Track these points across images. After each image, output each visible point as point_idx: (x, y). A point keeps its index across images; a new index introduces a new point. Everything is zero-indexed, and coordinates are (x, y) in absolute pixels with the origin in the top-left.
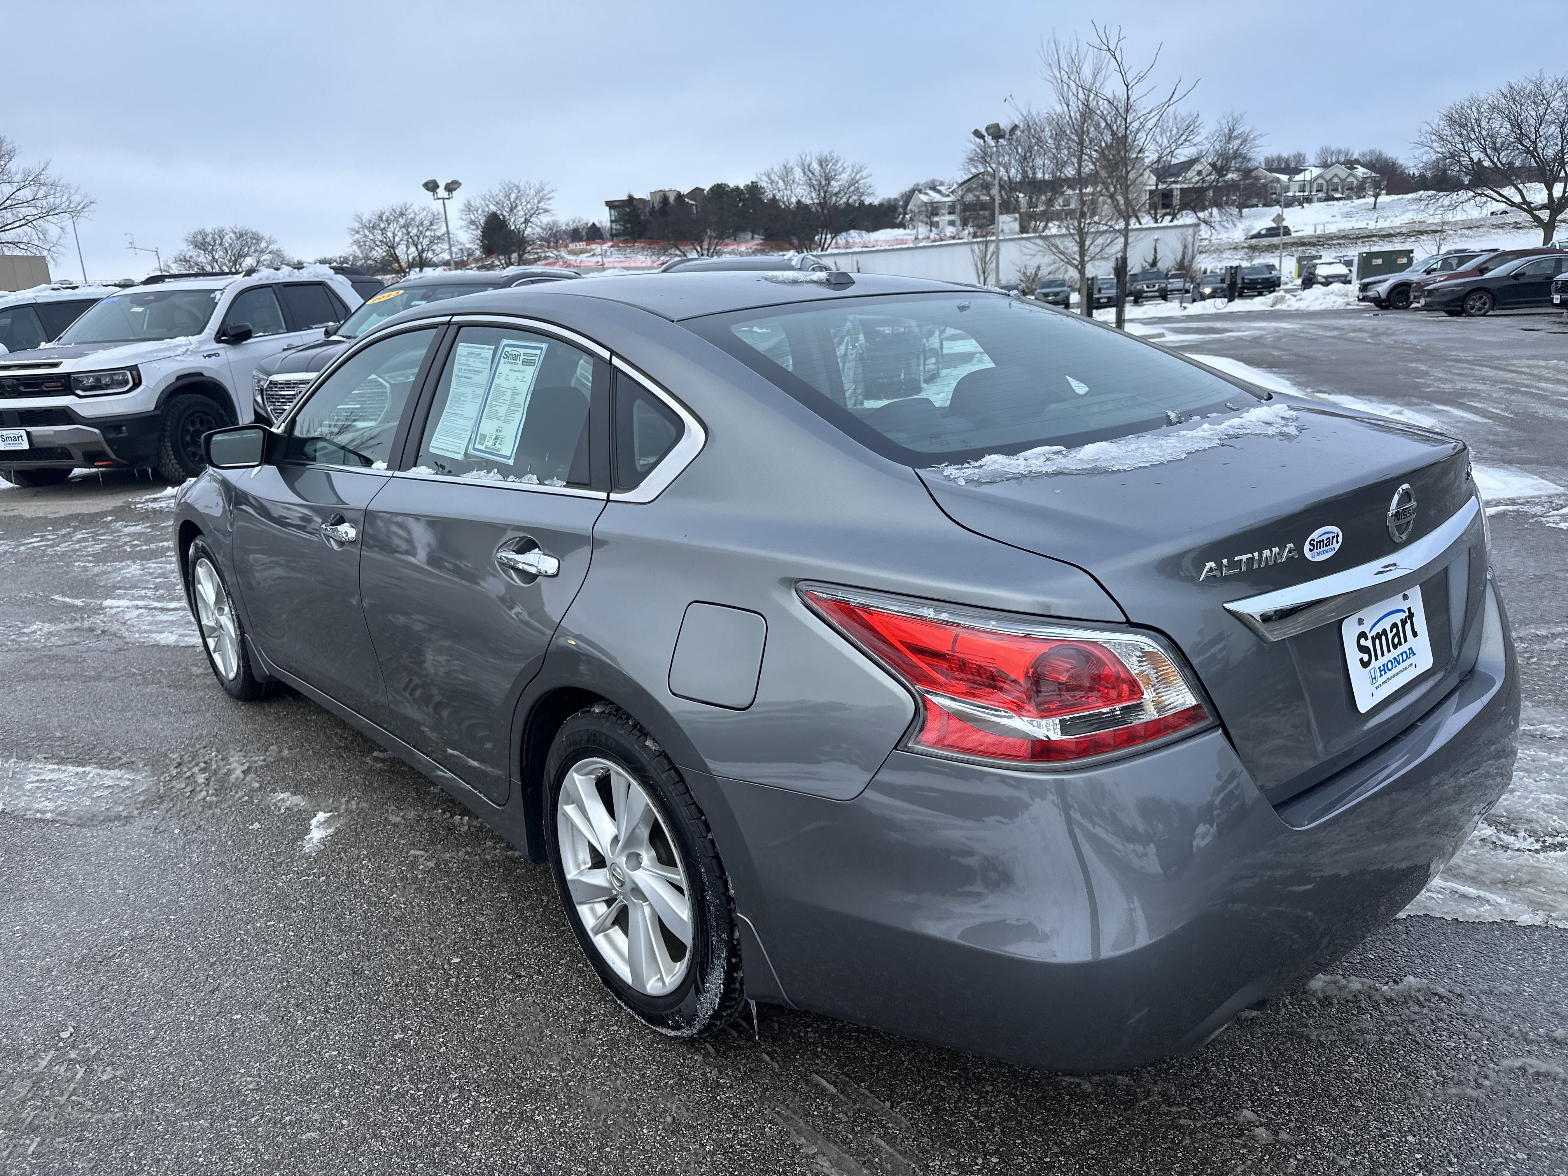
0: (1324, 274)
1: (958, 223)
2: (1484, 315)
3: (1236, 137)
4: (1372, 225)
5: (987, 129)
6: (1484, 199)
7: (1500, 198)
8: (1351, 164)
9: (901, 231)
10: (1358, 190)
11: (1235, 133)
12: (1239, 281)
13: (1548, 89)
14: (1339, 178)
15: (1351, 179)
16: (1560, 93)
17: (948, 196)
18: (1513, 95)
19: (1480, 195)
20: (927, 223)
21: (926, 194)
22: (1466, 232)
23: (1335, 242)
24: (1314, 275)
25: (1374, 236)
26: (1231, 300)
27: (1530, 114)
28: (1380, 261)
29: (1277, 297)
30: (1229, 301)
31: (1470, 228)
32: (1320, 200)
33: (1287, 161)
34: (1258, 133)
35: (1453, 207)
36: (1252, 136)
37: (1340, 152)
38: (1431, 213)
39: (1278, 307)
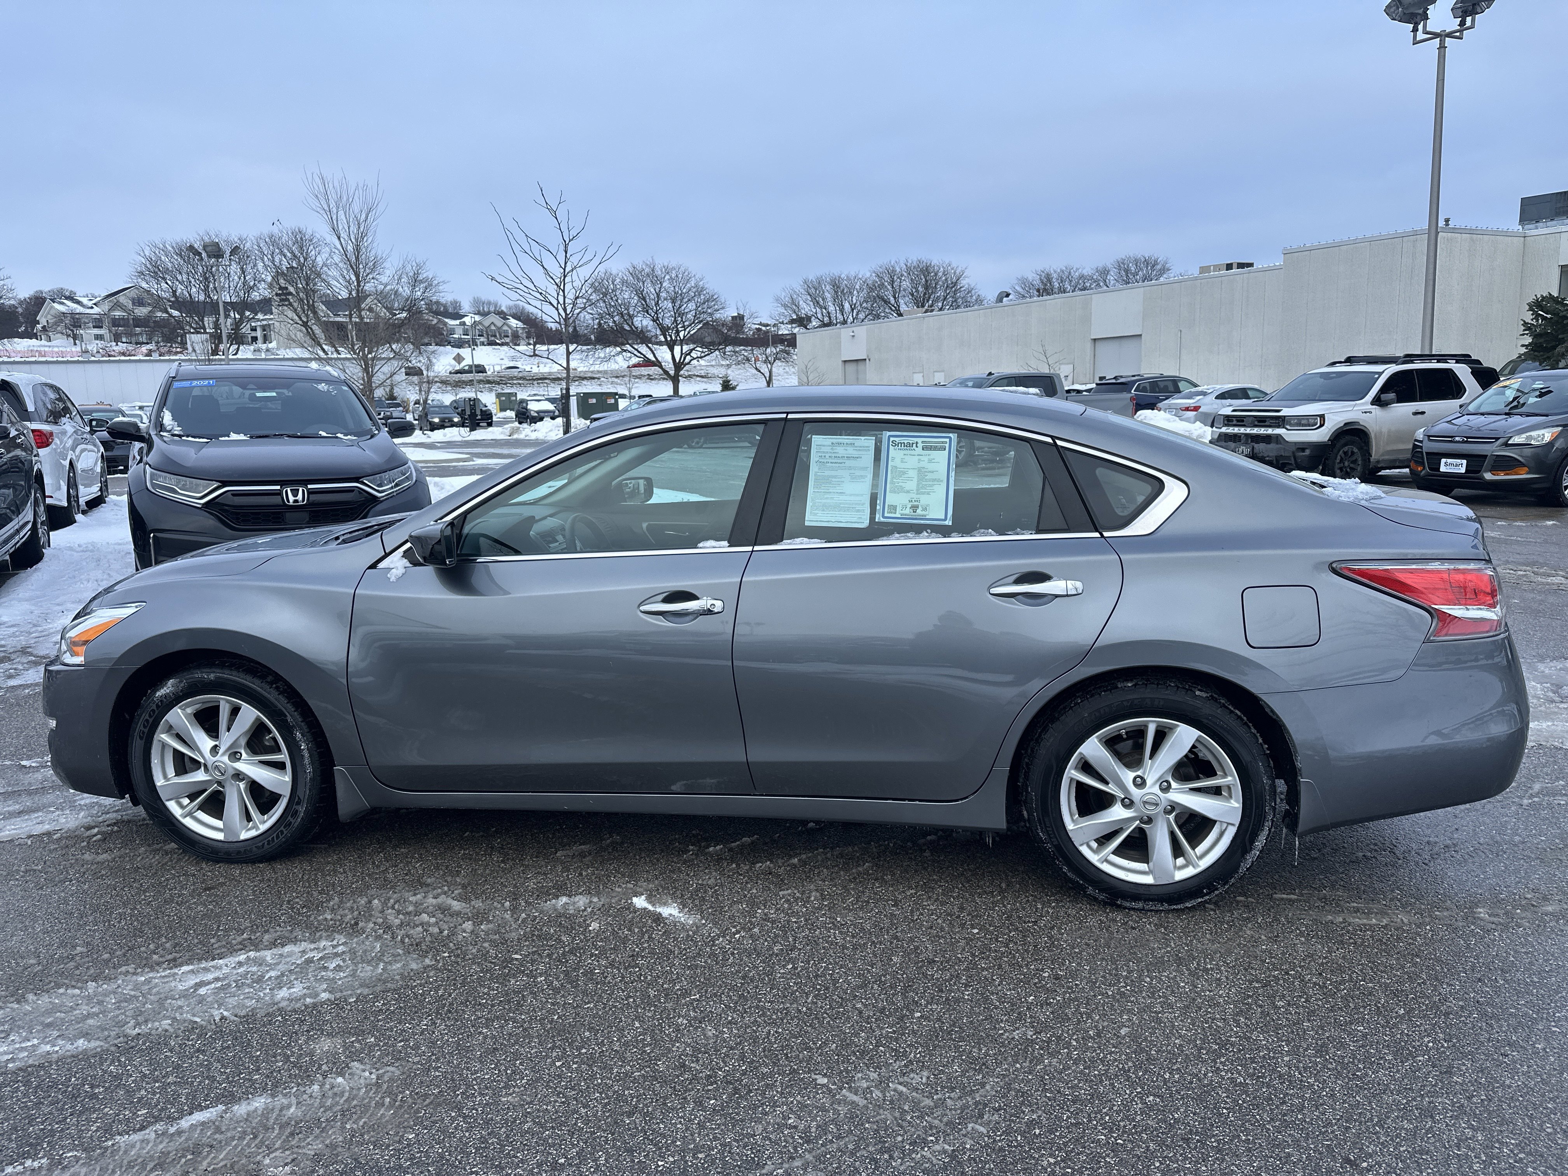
0: (536, 409)
1: (107, 336)
2: (701, 447)
3: (421, 282)
4: (535, 370)
5: (205, 247)
6: (629, 355)
7: (639, 355)
8: (503, 315)
9: (34, 341)
10: (515, 339)
11: (420, 277)
12: (478, 412)
13: (660, 273)
14: (495, 325)
15: (505, 328)
16: (667, 277)
17: (92, 308)
18: (636, 274)
19: (625, 351)
20: (68, 336)
21: (63, 303)
22: (616, 380)
23: (515, 382)
24: (526, 409)
25: (546, 379)
26: (472, 429)
27: (650, 289)
28: (594, 401)
29: (513, 428)
30: (471, 430)
31: (617, 377)
32: (483, 344)
33: (445, 306)
34: (441, 280)
35: (607, 359)
36: (436, 282)
37: (489, 303)
38: (591, 362)
39: (515, 436)
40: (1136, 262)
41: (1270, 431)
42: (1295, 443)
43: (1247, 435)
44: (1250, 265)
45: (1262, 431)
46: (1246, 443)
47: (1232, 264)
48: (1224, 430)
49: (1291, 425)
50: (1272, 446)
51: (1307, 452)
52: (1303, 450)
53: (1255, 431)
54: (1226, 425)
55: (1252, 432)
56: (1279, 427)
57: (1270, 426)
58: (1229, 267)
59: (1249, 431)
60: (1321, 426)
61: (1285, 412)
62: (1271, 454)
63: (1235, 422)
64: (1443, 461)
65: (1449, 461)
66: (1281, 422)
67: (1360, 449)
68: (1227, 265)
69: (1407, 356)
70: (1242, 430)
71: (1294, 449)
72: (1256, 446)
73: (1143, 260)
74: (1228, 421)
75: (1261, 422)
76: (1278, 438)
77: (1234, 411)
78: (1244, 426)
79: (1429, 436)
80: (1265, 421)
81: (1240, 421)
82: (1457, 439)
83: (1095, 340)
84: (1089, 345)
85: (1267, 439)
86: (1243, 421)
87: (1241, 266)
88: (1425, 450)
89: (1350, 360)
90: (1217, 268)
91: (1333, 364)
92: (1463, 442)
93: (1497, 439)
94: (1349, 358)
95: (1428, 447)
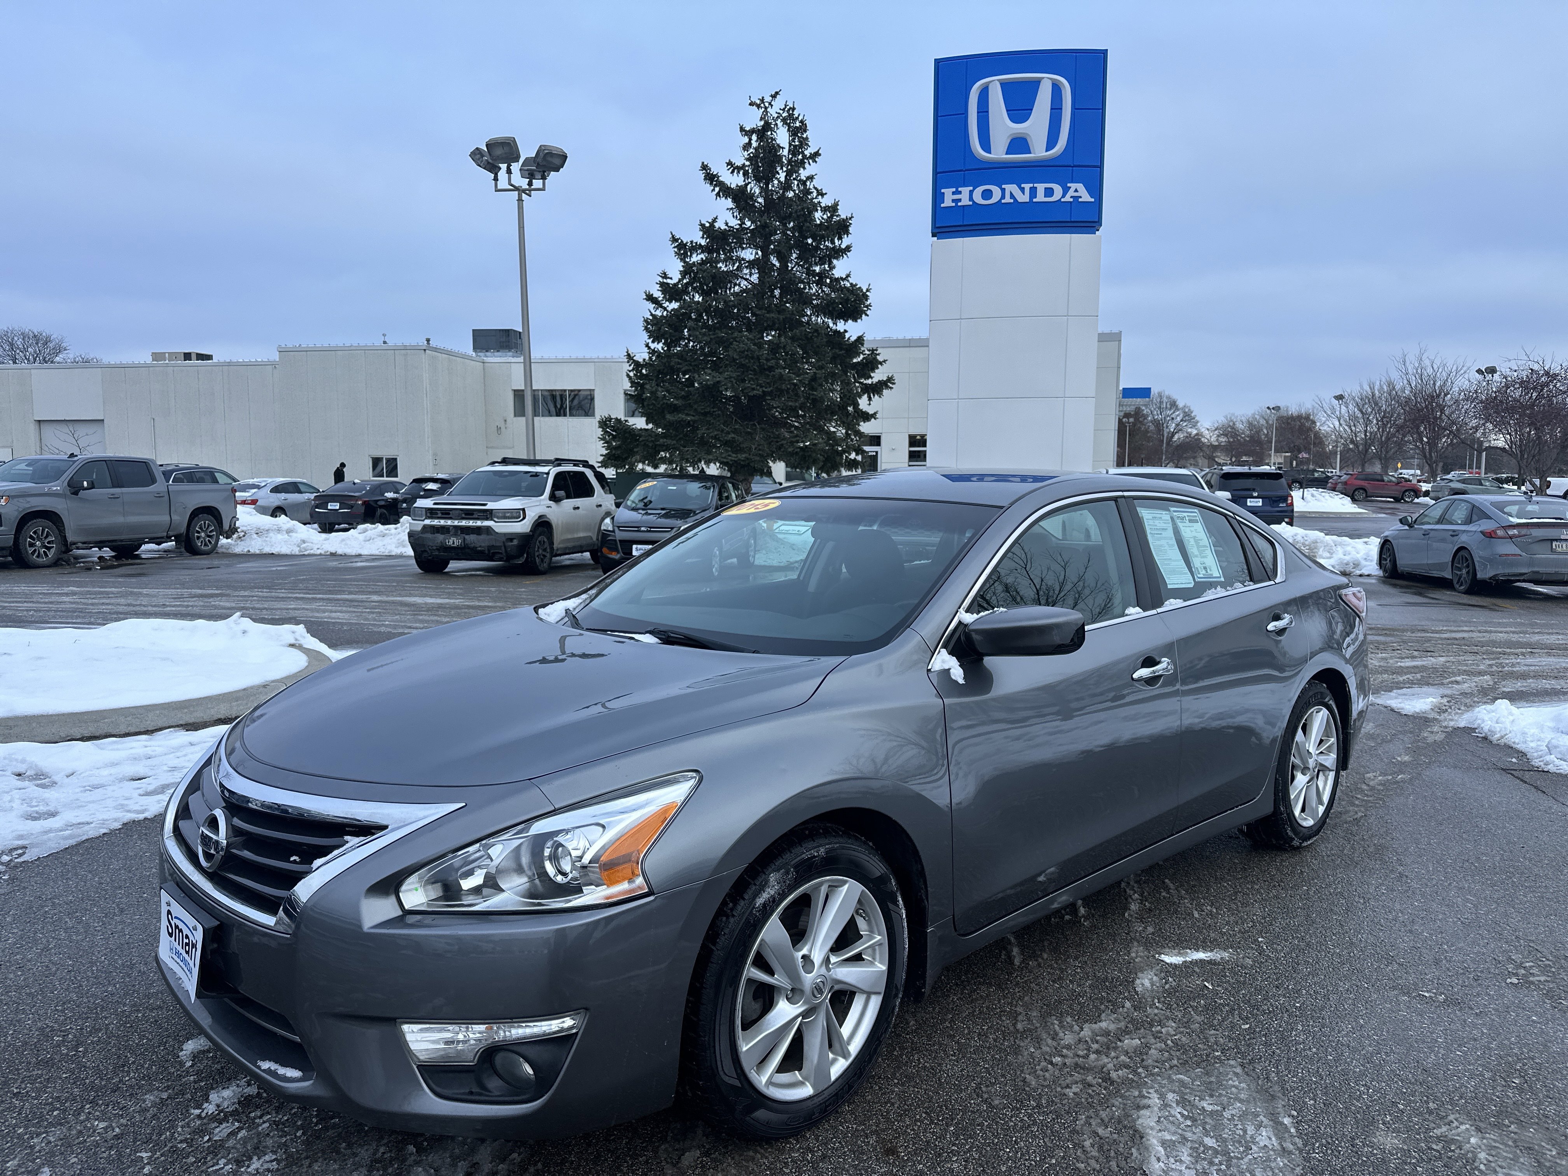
40: (24, 336)
41: (479, 523)
42: (505, 534)
43: (456, 527)
44: (209, 357)
45: (471, 523)
46: (455, 535)
47: (190, 354)
48: (428, 522)
49: (498, 518)
50: (483, 537)
51: (515, 542)
52: (511, 540)
53: (464, 523)
54: (427, 518)
55: (460, 524)
56: (487, 519)
57: (478, 519)
58: (187, 356)
59: (456, 523)
60: (524, 518)
61: (491, 506)
62: (483, 545)
63: (440, 515)
64: (634, 547)
65: (639, 546)
66: (489, 514)
67: (548, 539)
68: (185, 354)
69: (557, 460)
70: (449, 522)
71: (504, 539)
72: (467, 537)
73: (31, 335)
74: (431, 513)
75: (469, 514)
76: (488, 529)
77: (435, 504)
78: (451, 518)
79: (619, 527)
80: (472, 514)
81: (446, 514)
82: (643, 529)
83: (39, 421)
84: (32, 428)
85: (478, 530)
86: (449, 514)
87: (201, 357)
88: (618, 538)
89: (505, 461)
90: (173, 356)
91: (493, 463)
92: (648, 531)
93: (672, 528)
94: (504, 459)
95: (620, 535)
